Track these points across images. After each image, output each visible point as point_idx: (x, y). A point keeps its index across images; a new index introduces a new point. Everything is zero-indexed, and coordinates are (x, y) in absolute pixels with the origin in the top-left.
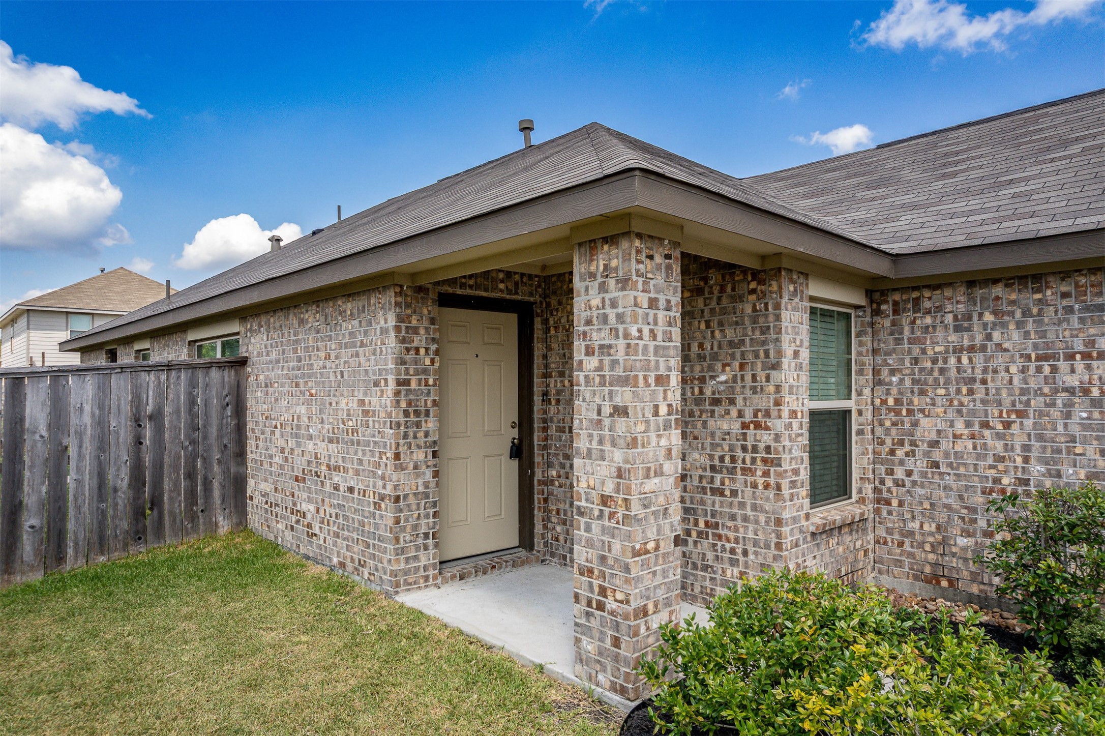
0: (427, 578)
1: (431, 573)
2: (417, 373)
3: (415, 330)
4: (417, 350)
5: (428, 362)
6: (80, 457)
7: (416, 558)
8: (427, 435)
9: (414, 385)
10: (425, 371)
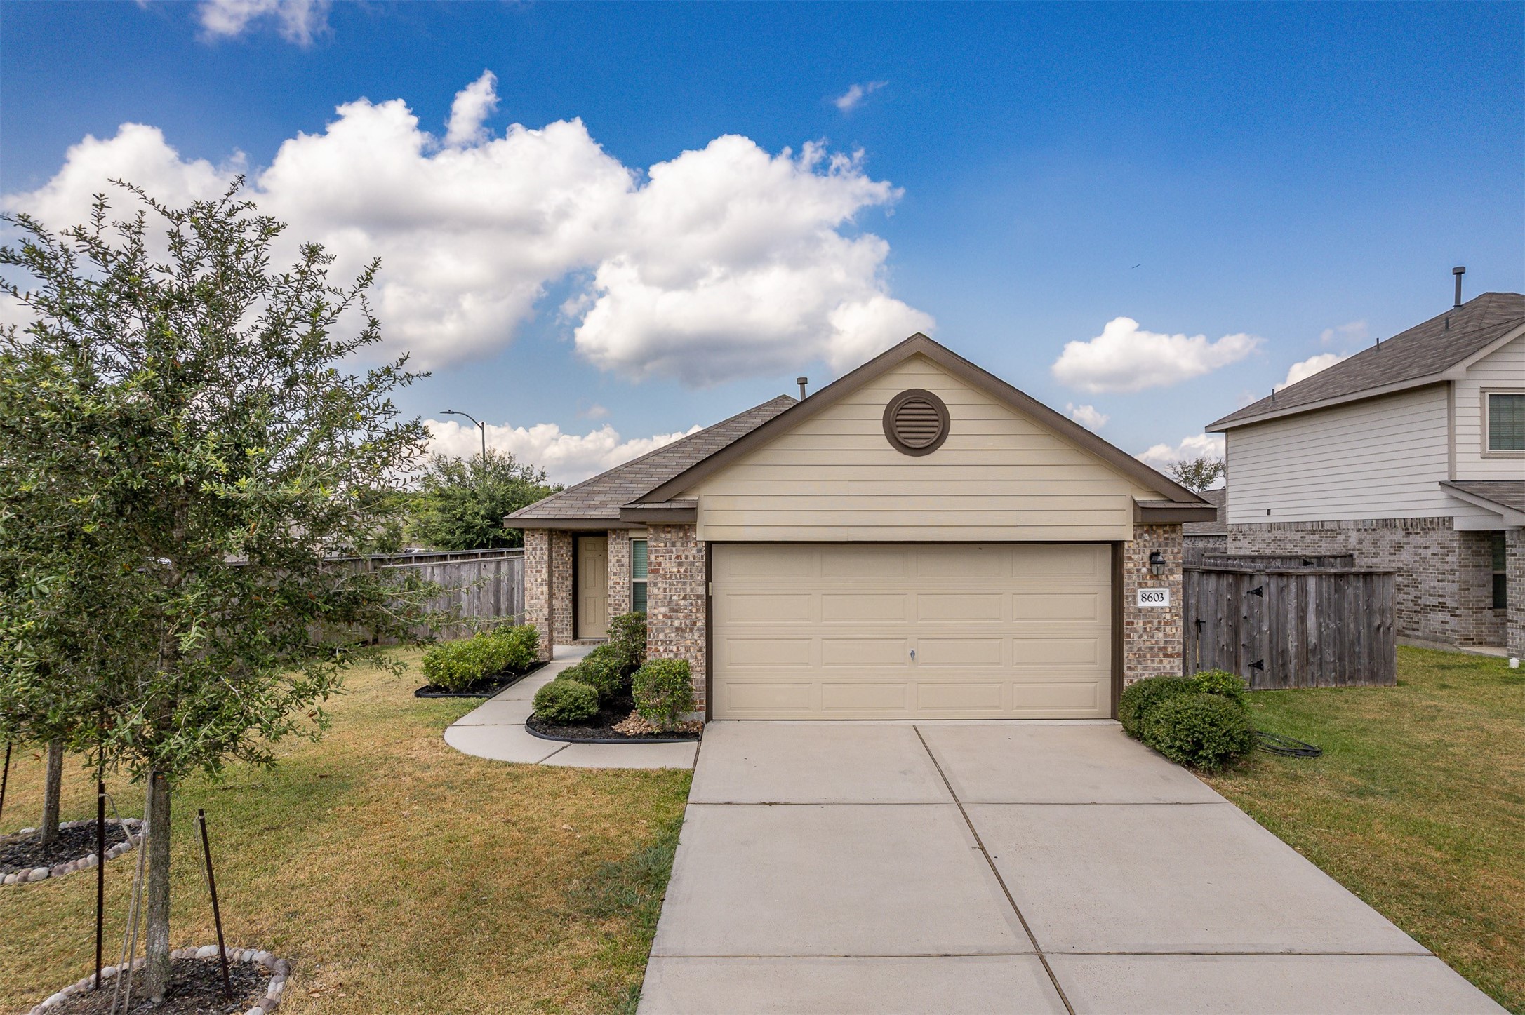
0: (567, 641)
1: (568, 639)
2: (562, 564)
3: (562, 548)
4: (562, 555)
5: (567, 559)
6: (518, 592)
7: (562, 633)
8: (567, 587)
9: (561, 568)
10: (566, 563)
